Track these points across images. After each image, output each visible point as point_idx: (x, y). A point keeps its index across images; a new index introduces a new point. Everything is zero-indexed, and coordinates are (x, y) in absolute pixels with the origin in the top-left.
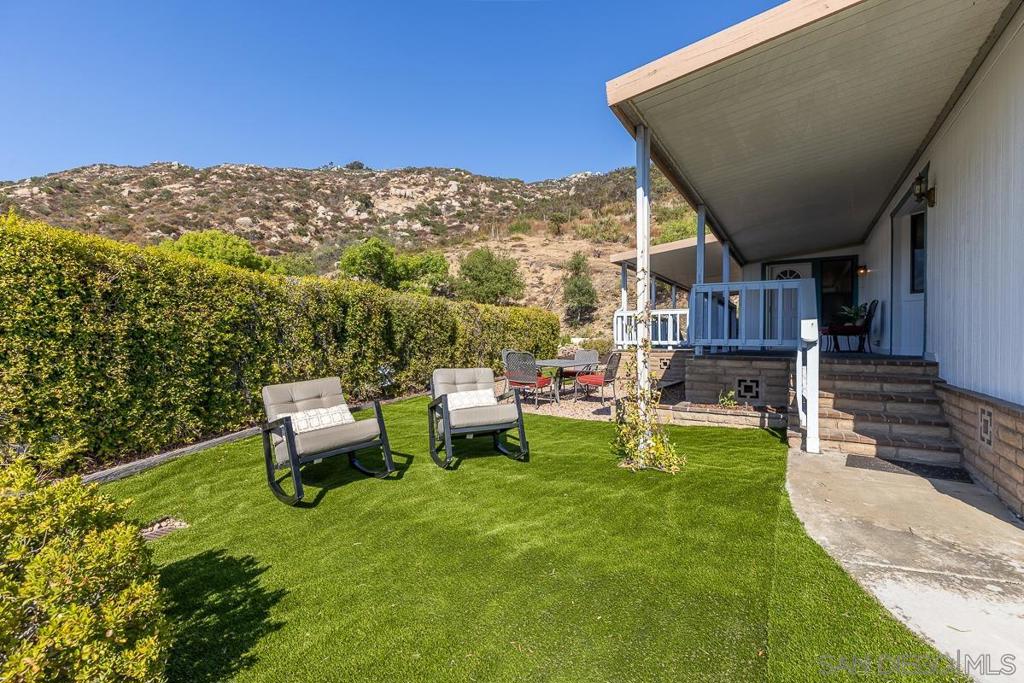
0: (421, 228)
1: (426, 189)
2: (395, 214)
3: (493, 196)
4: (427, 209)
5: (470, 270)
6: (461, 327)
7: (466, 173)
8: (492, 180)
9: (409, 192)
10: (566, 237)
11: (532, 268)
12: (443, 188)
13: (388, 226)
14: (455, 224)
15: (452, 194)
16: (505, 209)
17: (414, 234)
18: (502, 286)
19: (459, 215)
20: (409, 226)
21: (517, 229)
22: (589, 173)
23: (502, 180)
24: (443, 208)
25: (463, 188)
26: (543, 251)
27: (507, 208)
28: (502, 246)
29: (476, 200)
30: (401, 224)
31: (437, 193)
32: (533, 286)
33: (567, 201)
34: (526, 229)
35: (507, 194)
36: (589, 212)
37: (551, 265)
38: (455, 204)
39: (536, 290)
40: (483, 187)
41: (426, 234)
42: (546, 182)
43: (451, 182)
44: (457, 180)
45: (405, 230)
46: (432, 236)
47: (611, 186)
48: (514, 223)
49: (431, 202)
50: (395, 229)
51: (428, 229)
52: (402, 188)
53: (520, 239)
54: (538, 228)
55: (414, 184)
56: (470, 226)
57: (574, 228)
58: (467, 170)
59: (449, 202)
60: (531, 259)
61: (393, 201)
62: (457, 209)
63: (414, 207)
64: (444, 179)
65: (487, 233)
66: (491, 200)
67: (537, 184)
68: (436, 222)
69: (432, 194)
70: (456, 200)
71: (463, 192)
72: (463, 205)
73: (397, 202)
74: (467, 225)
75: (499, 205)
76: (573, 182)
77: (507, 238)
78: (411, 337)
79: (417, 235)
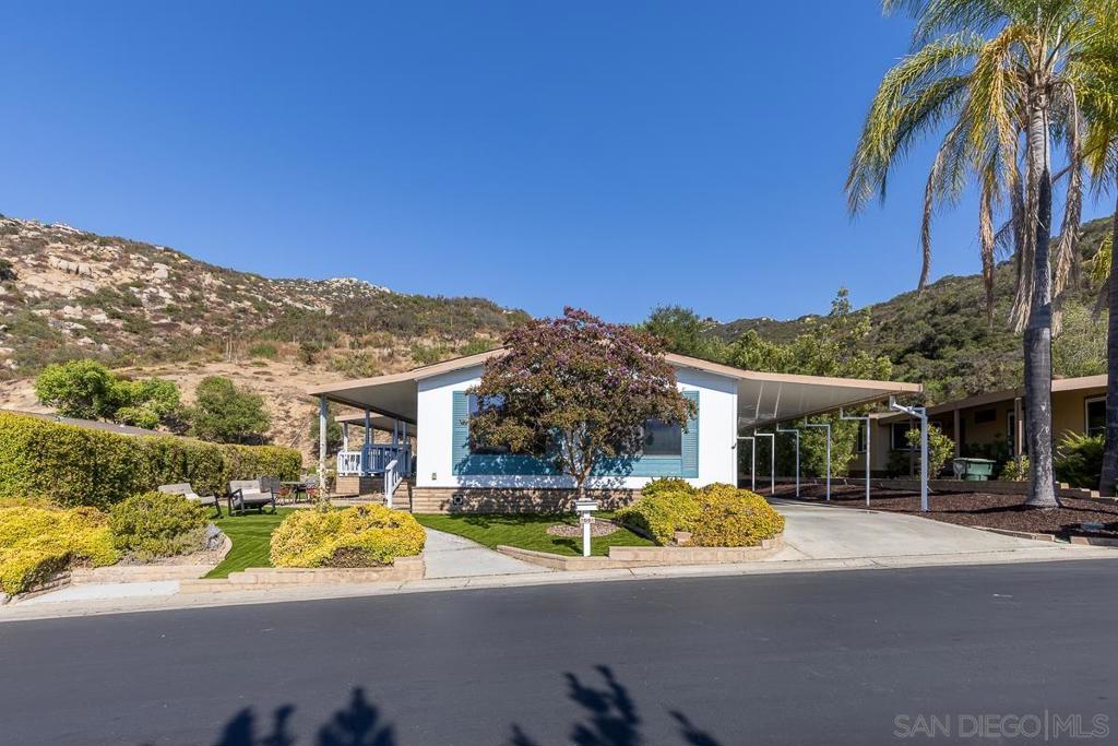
0: (107, 321)
1: (116, 268)
2: (58, 295)
3: (222, 292)
4: (117, 296)
5: (211, 403)
6: (226, 461)
7: (182, 256)
8: (222, 271)
9: (84, 267)
10: (318, 367)
11: (278, 401)
12: (144, 271)
13: (47, 312)
14: (164, 321)
15: (159, 281)
16: (240, 311)
17: (95, 330)
18: (246, 421)
19: (170, 310)
20: (85, 315)
21: (260, 351)
22: (355, 280)
23: (236, 274)
24: (144, 298)
25: (176, 274)
26: (291, 381)
27: (244, 311)
28: (241, 371)
29: (197, 293)
30: (68, 311)
31: (135, 276)
32: (279, 419)
33: (323, 321)
34: (272, 353)
35: (243, 293)
36: (347, 339)
37: (299, 399)
38: (166, 295)
39: (282, 423)
40: (208, 279)
41: (116, 330)
42: (299, 282)
43: (156, 265)
44: (167, 264)
45: (79, 321)
46: (125, 334)
47: (372, 313)
48: (257, 343)
49: (124, 287)
50: (60, 318)
51: (119, 324)
52: (71, 260)
53: (264, 364)
54: (286, 352)
55: (93, 257)
56: (189, 327)
57: (327, 358)
58: (182, 251)
59: (154, 290)
60: (277, 391)
61: (55, 276)
62: (168, 302)
63: (93, 290)
64: (146, 259)
65: (221, 351)
66: (220, 295)
67: (286, 281)
68: (132, 315)
69: (125, 276)
70: (166, 290)
71: (177, 281)
72: (176, 298)
73: (63, 278)
74: (183, 325)
75: (232, 305)
76: (334, 286)
77: (249, 362)
78: (196, 467)
79: (99, 330)
